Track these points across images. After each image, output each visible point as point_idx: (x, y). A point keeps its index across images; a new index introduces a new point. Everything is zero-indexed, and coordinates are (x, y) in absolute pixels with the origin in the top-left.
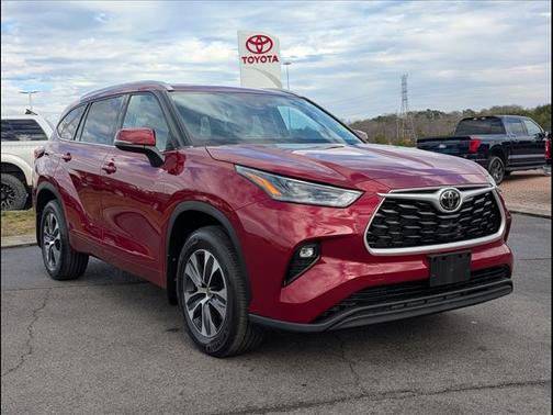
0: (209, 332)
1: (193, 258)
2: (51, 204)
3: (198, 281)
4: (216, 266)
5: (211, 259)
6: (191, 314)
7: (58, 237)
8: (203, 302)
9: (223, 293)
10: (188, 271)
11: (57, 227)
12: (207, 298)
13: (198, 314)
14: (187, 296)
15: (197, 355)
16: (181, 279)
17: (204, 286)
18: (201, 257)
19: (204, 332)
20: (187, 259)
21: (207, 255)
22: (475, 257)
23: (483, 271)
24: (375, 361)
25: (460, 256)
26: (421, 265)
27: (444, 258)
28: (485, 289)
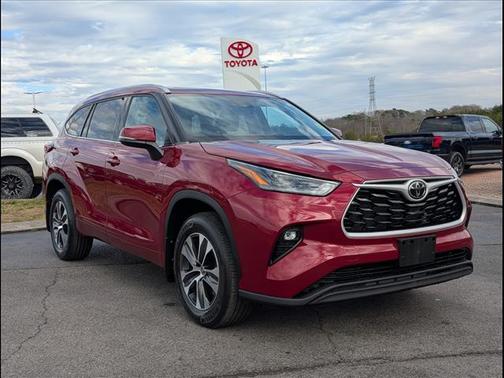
0: (202, 306)
1: (189, 240)
2: (59, 193)
3: (193, 260)
4: (209, 247)
5: (205, 241)
6: (187, 290)
7: (66, 222)
8: (197, 279)
9: (216, 271)
10: (184, 252)
11: (65, 213)
12: (201, 275)
13: (193, 290)
14: (183, 274)
15: (192, 327)
16: (178, 259)
17: (198, 265)
18: (196, 240)
19: (198, 306)
20: (183, 242)
21: (202, 237)
22: (439, 241)
23: (447, 253)
24: (351, 333)
25: (426, 239)
26: (391, 248)
27: (412, 241)
28: (449, 269)
